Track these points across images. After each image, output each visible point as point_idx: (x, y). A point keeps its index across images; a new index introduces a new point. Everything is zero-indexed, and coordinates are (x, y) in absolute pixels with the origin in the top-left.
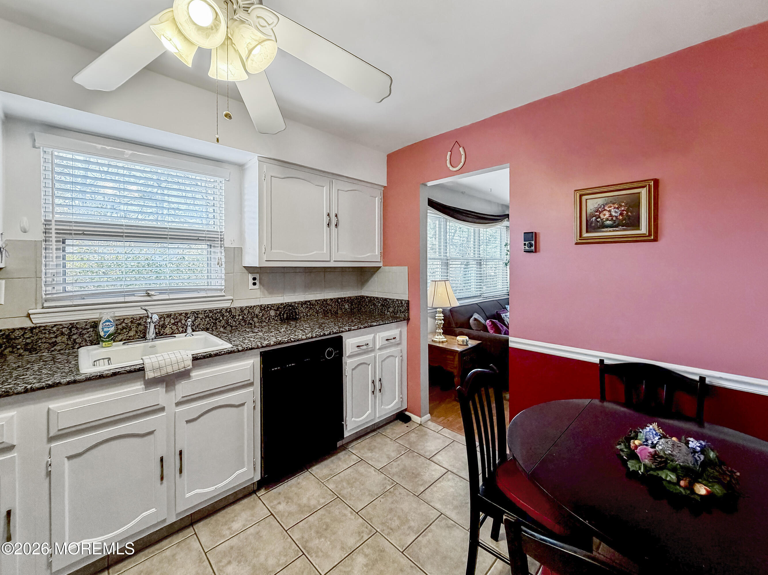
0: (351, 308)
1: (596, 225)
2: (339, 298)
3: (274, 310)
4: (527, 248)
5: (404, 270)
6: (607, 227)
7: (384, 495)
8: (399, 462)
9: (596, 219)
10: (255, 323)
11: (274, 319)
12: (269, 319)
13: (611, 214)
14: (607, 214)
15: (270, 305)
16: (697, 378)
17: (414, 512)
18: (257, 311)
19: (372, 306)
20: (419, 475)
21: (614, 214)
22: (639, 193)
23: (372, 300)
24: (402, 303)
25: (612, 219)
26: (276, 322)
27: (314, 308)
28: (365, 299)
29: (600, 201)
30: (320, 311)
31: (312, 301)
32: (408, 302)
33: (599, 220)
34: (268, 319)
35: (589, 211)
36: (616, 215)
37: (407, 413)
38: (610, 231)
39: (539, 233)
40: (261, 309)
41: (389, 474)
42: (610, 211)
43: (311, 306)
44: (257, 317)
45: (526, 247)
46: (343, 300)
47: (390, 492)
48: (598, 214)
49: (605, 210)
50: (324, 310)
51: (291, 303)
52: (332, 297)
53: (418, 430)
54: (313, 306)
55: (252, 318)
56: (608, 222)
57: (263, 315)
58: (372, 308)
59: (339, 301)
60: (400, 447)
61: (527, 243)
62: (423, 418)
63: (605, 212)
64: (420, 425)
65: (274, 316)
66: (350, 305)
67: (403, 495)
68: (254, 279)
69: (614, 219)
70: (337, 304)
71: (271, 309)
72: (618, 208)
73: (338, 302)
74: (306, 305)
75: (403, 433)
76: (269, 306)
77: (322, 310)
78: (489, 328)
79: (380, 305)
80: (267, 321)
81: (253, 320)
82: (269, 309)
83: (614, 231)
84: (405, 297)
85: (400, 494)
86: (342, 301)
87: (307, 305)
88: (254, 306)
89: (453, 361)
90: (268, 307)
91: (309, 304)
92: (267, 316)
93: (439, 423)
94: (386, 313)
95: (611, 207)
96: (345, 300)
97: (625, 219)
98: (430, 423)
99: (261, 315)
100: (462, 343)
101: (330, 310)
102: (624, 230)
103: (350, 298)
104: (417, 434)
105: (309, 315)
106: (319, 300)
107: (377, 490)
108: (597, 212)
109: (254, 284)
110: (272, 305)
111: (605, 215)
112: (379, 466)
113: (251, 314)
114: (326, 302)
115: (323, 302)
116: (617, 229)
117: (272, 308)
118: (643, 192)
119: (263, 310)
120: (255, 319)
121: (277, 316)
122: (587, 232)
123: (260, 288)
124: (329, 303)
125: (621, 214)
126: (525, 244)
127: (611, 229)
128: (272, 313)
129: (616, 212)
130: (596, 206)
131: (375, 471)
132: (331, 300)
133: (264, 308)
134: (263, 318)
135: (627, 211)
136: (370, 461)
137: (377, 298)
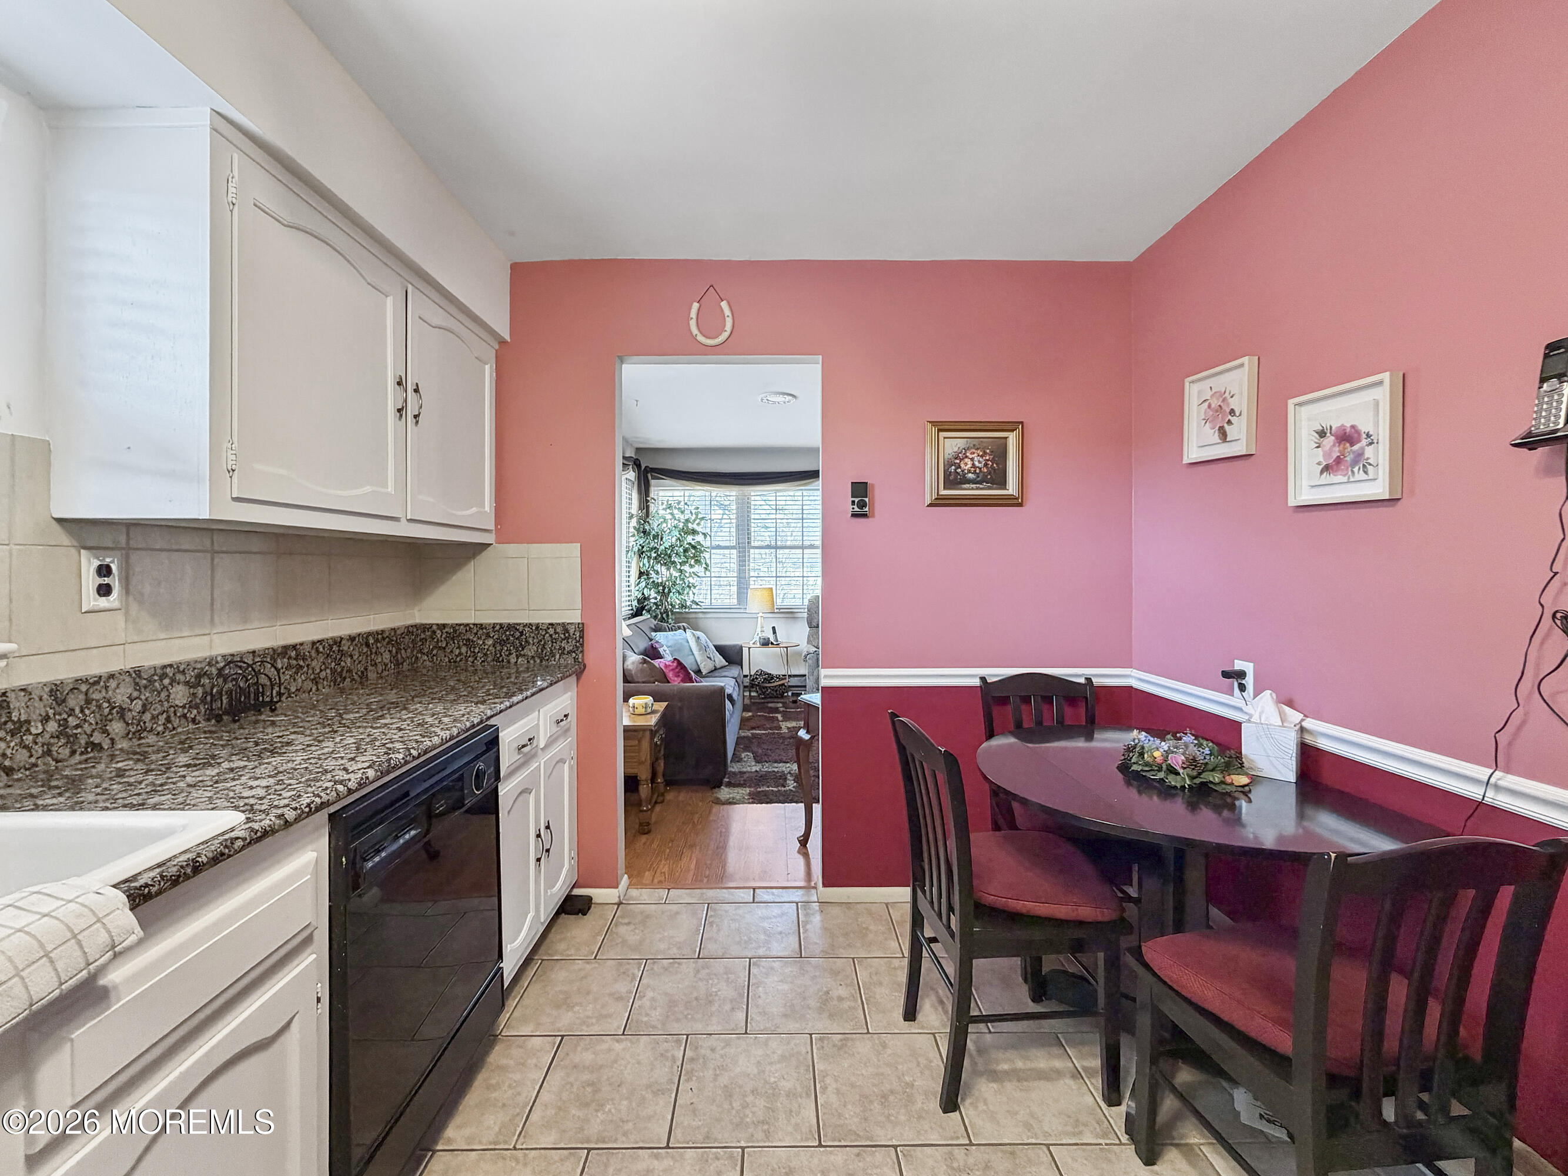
0: (397, 660)
1: (956, 478)
2: (369, 634)
3: (187, 683)
4: (857, 509)
5: (574, 550)
6: (970, 481)
7: (687, 1073)
8: (650, 994)
9: (955, 470)
10: (112, 740)
11: (184, 716)
12: (168, 720)
13: (973, 464)
14: (970, 463)
15: (171, 666)
16: (1082, 681)
17: (771, 1063)
18: (121, 695)
19: (459, 648)
20: (711, 995)
21: (977, 464)
22: (1006, 438)
23: (455, 633)
24: (566, 631)
25: (975, 473)
26: (191, 726)
27: (308, 666)
28: (434, 632)
29: (961, 444)
30: (323, 674)
31: (301, 644)
32: (581, 628)
33: (959, 470)
34: (162, 719)
35: (946, 457)
36: (980, 465)
37: (577, 892)
38: (973, 489)
39: (873, 485)
40: (137, 684)
41: (654, 1027)
42: (972, 459)
43: (301, 663)
44: (122, 717)
45: (855, 507)
46: (379, 636)
47: (692, 1060)
48: (958, 461)
49: (967, 457)
50: (333, 671)
51: (242, 655)
52: (354, 631)
53: (622, 917)
54: (304, 659)
55: (105, 720)
56: (971, 476)
57: (144, 706)
58: (460, 654)
59: (371, 641)
60: (621, 965)
61: (856, 500)
62: (620, 887)
63: (966, 460)
64: (619, 904)
65: (184, 707)
66: (394, 650)
67: (719, 1048)
68: (104, 571)
69: (978, 471)
70: (365, 650)
71: (173, 681)
72: (982, 456)
73: (367, 645)
74: (286, 660)
75: (599, 934)
76: (168, 670)
77: (328, 671)
78: (670, 675)
79: (490, 642)
80: (160, 729)
81: (105, 732)
82: (166, 681)
83: (977, 489)
84: (574, 617)
85: (713, 1050)
86: (377, 641)
87: (290, 658)
88: (112, 676)
89: (639, 751)
90: (163, 676)
91: (293, 654)
92: (159, 709)
93: (650, 885)
94: (513, 661)
95: (974, 453)
96: (384, 639)
97: (990, 474)
98: (634, 892)
99: (139, 708)
100: (643, 711)
101: (349, 671)
102: (989, 488)
103: (395, 632)
104: (629, 923)
105: (293, 689)
106: (320, 641)
107: (663, 1073)
108: (956, 459)
109: (104, 590)
110: (178, 669)
111: (966, 464)
112: (616, 1025)
113: (99, 707)
114: (339, 646)
115: (331, 647)
116: (981, 486)
117: (179, 677)
118: (1011, 437)
119: (145, 687)
120: (116, 727)
121: (197, 707)
122: (945, 488)
123: (126, 609)
124: (345, 648)
125: (986, 465)
126: (853, 502)
127: (974, 486)
128: (180, 695)
129: (979, 462)
130: (956, 449)
131: (618, 1041)
132: (352, 639)
133: (151, 681)
134: (147, 717)
135: (993, 461)
136: (584, 1028)
137: (481, 626)
